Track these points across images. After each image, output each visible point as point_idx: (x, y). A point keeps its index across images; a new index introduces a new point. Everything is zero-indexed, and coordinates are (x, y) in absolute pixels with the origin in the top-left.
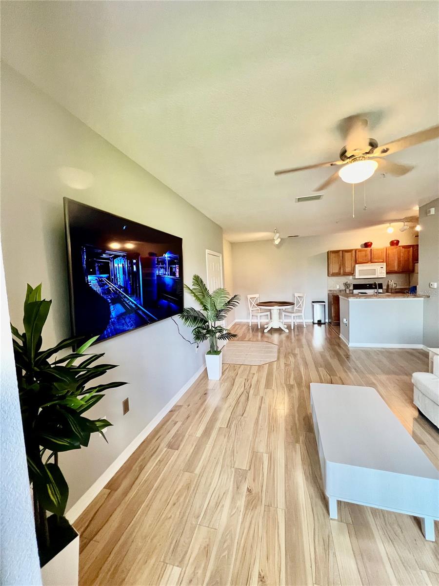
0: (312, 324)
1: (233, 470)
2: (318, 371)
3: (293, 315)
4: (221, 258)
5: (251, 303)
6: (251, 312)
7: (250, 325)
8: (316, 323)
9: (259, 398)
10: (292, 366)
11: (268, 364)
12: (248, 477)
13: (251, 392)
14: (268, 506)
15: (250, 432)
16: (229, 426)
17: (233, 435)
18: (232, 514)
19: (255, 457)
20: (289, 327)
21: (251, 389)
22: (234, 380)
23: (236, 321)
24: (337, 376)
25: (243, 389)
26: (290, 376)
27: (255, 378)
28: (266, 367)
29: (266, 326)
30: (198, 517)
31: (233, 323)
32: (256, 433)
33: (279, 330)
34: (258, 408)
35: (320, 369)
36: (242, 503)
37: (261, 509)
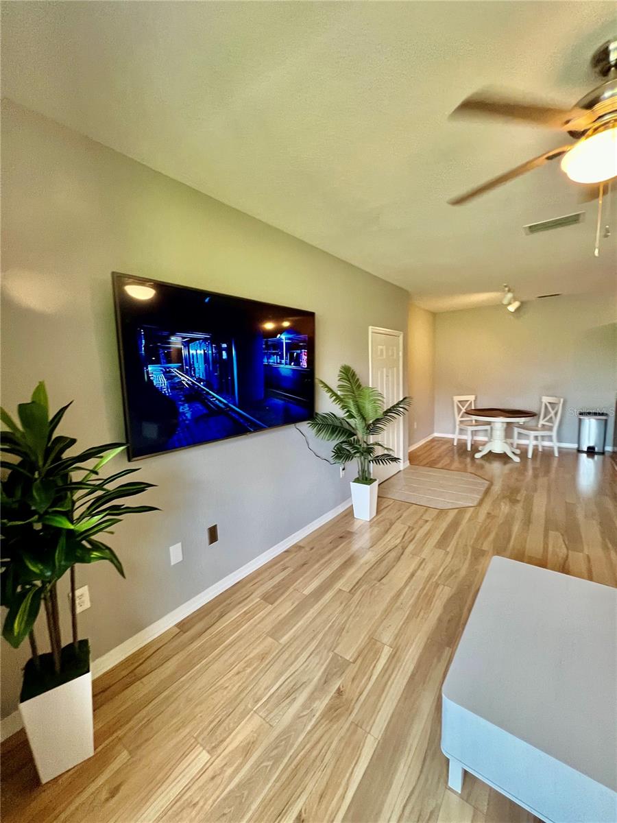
0: (575, 451)
1: (331, 654)
2: (546, 536)
3: (533, 434)
4: (401, 337)
5: (460, 410)
6: (458, 423)
7: (455, 444)
8: (583, 452)
9: (417, 560)
10: (501, 520)
11: (457, 510)
12: (347, 672)
13: (411, 547)
14: (357, 725)
15: (380, 608)
16: (352, 591)
17: (353, 606)
18: (302, 715)
19: (371, 648)
20: (523, 455)
21: (412, 543)
22: (392, 524)
23: (436, 435)
24: (582, 551)
25: (399, 541)
26: (488, 534)
27: (427, 527)
28: (452, 514)
29: (480, 448)
30: (257, 702)
31: (429, 438)
32: (387, 613)
33: (503, 457)
34: (408, 575)
35: (552, 533)
36: (321, 705)
37: (345, 725)
